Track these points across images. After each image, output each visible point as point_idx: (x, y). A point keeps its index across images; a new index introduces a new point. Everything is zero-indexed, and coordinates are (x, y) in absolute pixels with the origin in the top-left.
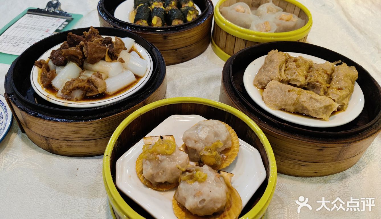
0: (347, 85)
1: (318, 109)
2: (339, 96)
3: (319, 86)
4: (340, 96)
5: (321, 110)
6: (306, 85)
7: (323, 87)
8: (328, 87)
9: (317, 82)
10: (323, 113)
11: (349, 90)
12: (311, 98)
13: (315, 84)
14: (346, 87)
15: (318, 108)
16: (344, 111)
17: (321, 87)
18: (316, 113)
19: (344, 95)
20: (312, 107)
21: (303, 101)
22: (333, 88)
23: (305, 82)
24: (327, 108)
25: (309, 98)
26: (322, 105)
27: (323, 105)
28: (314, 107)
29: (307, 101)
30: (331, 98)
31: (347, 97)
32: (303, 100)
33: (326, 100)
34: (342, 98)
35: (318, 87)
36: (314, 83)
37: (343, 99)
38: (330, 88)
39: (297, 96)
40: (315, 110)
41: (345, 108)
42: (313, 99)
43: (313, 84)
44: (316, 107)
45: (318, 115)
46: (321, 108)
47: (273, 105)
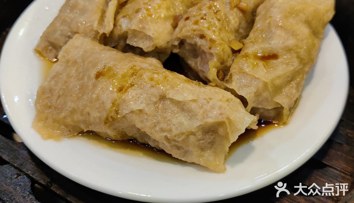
0: (291, 42)
1: (183, 137)
2: (261, 85)
3: (205, 48)
4: (266, 84)
5: (192, 138)
6: (174, 46)
7: (217, 54)
8: (235, 52)
9: (202, 37)
10: (203, 149)
11: (298, 57)
12: (163, 98)
13: (196, 44)
14: (289, 50)
15: (183, 134)
16: (285, 124)
17: (211, 54)
18: (178, 148)
19: (279, 77)
20: (162, 130)
21: (132, 112)
22: (246, 56)
23: (168, 38)
24: (213, 131)
25: (154, 100)
26: (195, 124)
27: (199, 123)
28: (170, 131)
29: (147, 110)
30: (233, 92)
31: (289, 82)
32: (135, 106)
33: (211, 103)
34: (271, 90)
35: (204, 52)
36: (193, 42)
37: (278, 89)
38: (242, 53)
39: (115, 95)
40: (175, 140)
41: (285, 118)
42: (168, 102)
43: (191, 45)
44: (175, 132)
45: (186, 153)
46: (193, 134)
47: (55, 121)
